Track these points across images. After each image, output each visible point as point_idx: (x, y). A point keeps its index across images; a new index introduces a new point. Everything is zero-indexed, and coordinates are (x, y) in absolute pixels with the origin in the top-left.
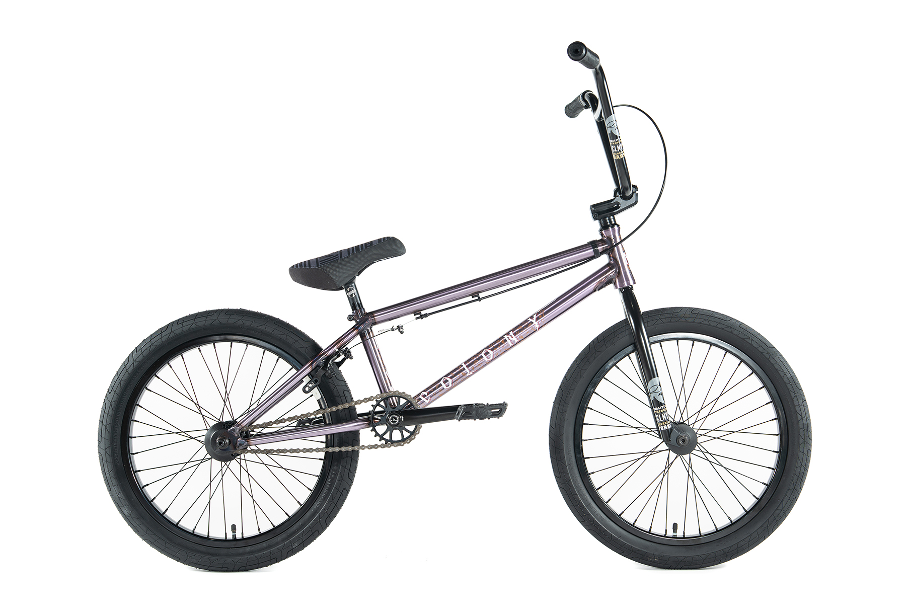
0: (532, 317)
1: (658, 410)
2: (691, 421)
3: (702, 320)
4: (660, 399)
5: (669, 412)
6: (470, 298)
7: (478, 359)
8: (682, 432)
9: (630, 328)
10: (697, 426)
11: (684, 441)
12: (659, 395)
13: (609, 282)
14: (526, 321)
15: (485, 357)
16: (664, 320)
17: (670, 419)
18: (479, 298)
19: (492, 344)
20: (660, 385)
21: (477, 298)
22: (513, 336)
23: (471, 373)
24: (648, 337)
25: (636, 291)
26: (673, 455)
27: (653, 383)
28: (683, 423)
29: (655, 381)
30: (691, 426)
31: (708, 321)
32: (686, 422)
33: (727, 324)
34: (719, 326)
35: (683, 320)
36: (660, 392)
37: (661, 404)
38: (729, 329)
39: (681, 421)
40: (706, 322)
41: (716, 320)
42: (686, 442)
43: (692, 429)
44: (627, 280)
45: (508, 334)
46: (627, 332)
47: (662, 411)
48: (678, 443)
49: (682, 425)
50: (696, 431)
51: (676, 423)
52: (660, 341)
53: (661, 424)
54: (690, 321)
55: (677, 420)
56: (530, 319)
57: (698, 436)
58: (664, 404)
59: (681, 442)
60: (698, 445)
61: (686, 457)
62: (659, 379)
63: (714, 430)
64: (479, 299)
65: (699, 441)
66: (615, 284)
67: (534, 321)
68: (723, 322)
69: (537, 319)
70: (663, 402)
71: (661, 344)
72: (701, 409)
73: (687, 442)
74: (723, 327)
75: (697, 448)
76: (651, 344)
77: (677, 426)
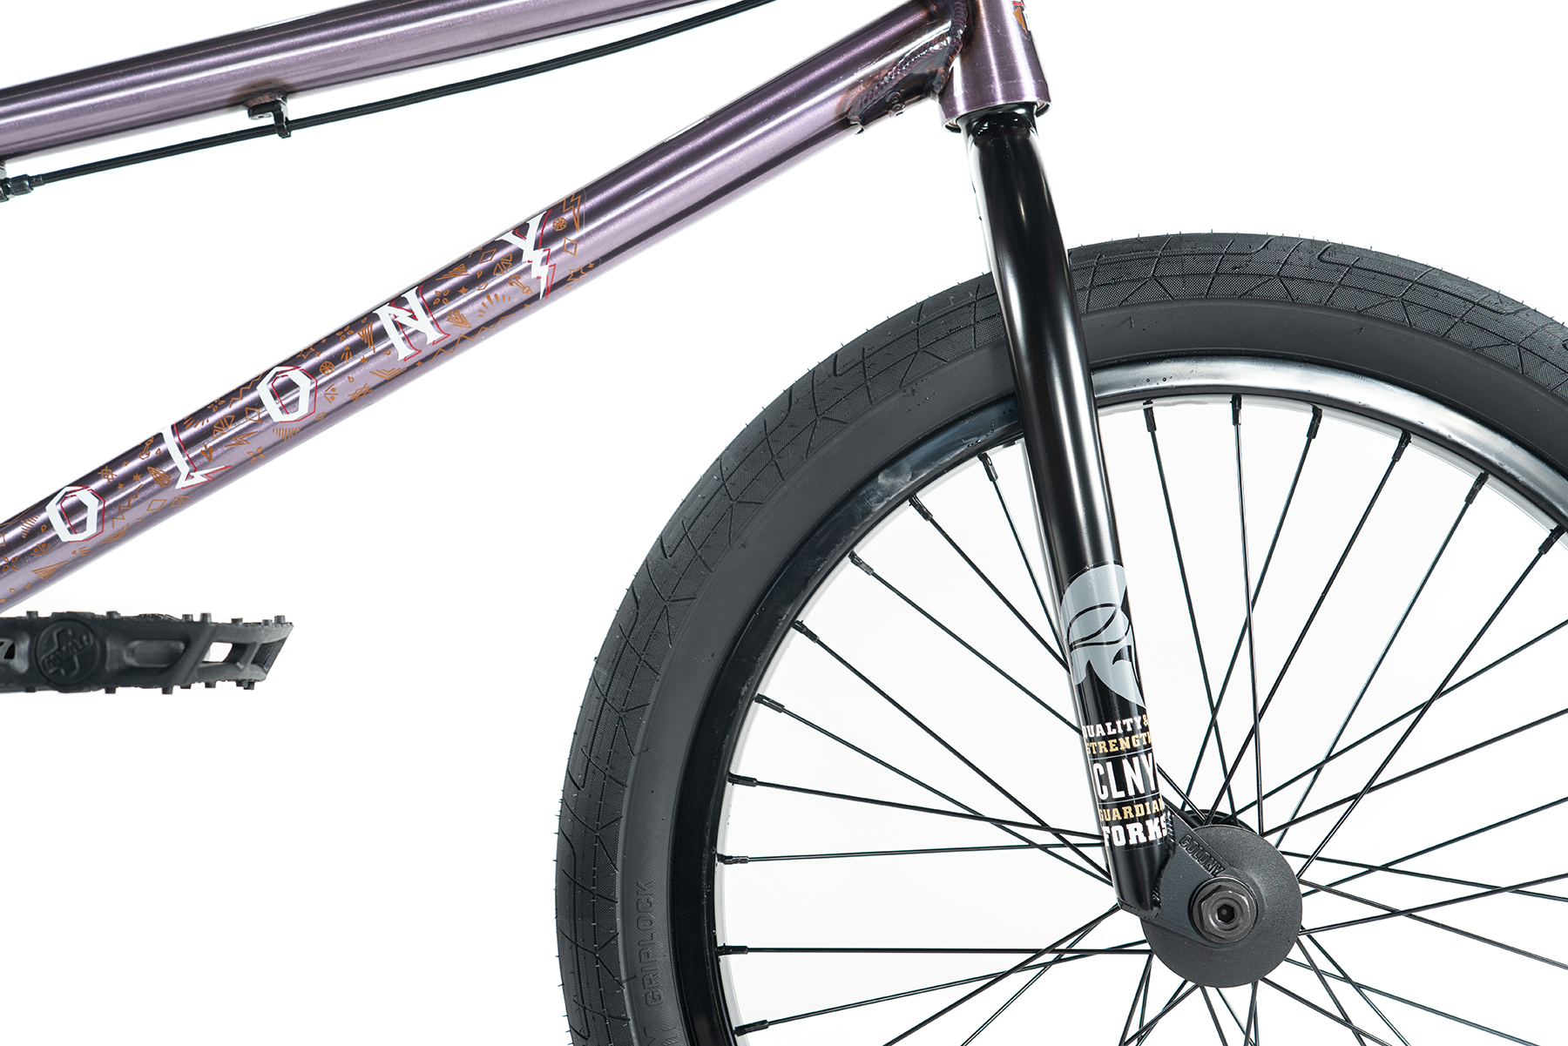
0: (521, 230)
1: (1106, 738)
2: (1277, 811)
3: (1375, 299)
4: (1120, 681)
5: (1161, 756)
6: (240, 119)
7: (240, 415)
8: (1221, 867)
9: (999, 315)
10: (1300, 840)
11: (1228, 914)
12: (1118, 657)
13: (915, 88)
14: (496, 245)
15: (271, 407)
16: (1175, 287)
17: (1165, 790)
18: (279, 116)
19: (319, 346)
20: (1126, 608)
21: (268, 120)
22: (419, 312)
23: (199, 478)
24: (1090, 369)
25: (1046, 139)
26: (1165, 980)
27: (1086, 591)
28: (1232, 820)
29: (1103, 581)
30: (1272, 839)
31: (1405, 303)
32: (1249, 818)
33: (1500, 329)
34: (1461, 335)
35: (1276, 289)
36: (1124, 644)
37: (1125, 708)
38: (1509, 356)
39: (1224, 807)
40: (1394, 312)
41: (1442, 302)
42: (1239, 920)
43: (1277, 858)
44: (1009, 73)
45: (398, 301)
46: (984, 332)
47: (1125, 744)
48: (1198, 924)
49: (1224, 831)
50: (1295, 864)
51: (1197, 818)
52: (1148, 397)
53: (1116, 815)
54: (1309, 299)
55: (1203, 799)
56: (510, 237)
57: (1304, 889)
58: (1142, 711)
59: (1213, 922)
60: (1304, 939)
61: (1239, 995)
62: (1121, 578)
63: (1385, 868)
64: (284, 127)
65: (1307, 923)
66: (945, 97)
67: (526, 244)
68: (1480, 317)
69: (541, 243)
70: (1132, 697)
71: (1149, 414)
72: (1329, 758)
73: (1244, 922)
74: (1479, 340)
75: (1295, 953)
76: (1097, 404)
77: (1200, 833)
